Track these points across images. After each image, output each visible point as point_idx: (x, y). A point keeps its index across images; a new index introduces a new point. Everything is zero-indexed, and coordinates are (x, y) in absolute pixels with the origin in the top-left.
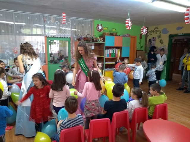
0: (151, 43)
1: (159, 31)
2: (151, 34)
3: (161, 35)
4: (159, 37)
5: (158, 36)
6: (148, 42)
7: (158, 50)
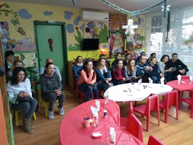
7: (18, 44)
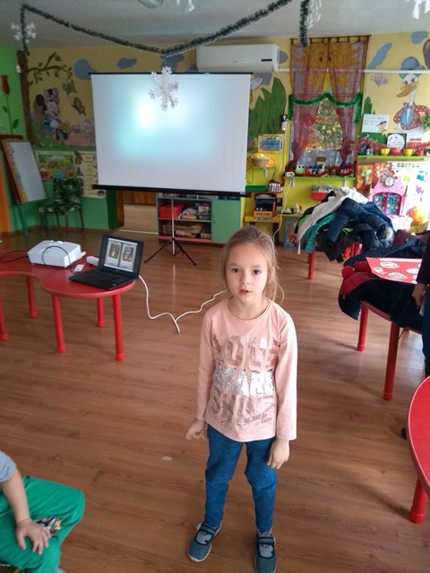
0: (45, 108)
1: (66, 69)
2: (41, 79)
3: (72, 81)
4: (69, 88)
5: (64, 85)
6: (35, 107)
7: (73, 133)
